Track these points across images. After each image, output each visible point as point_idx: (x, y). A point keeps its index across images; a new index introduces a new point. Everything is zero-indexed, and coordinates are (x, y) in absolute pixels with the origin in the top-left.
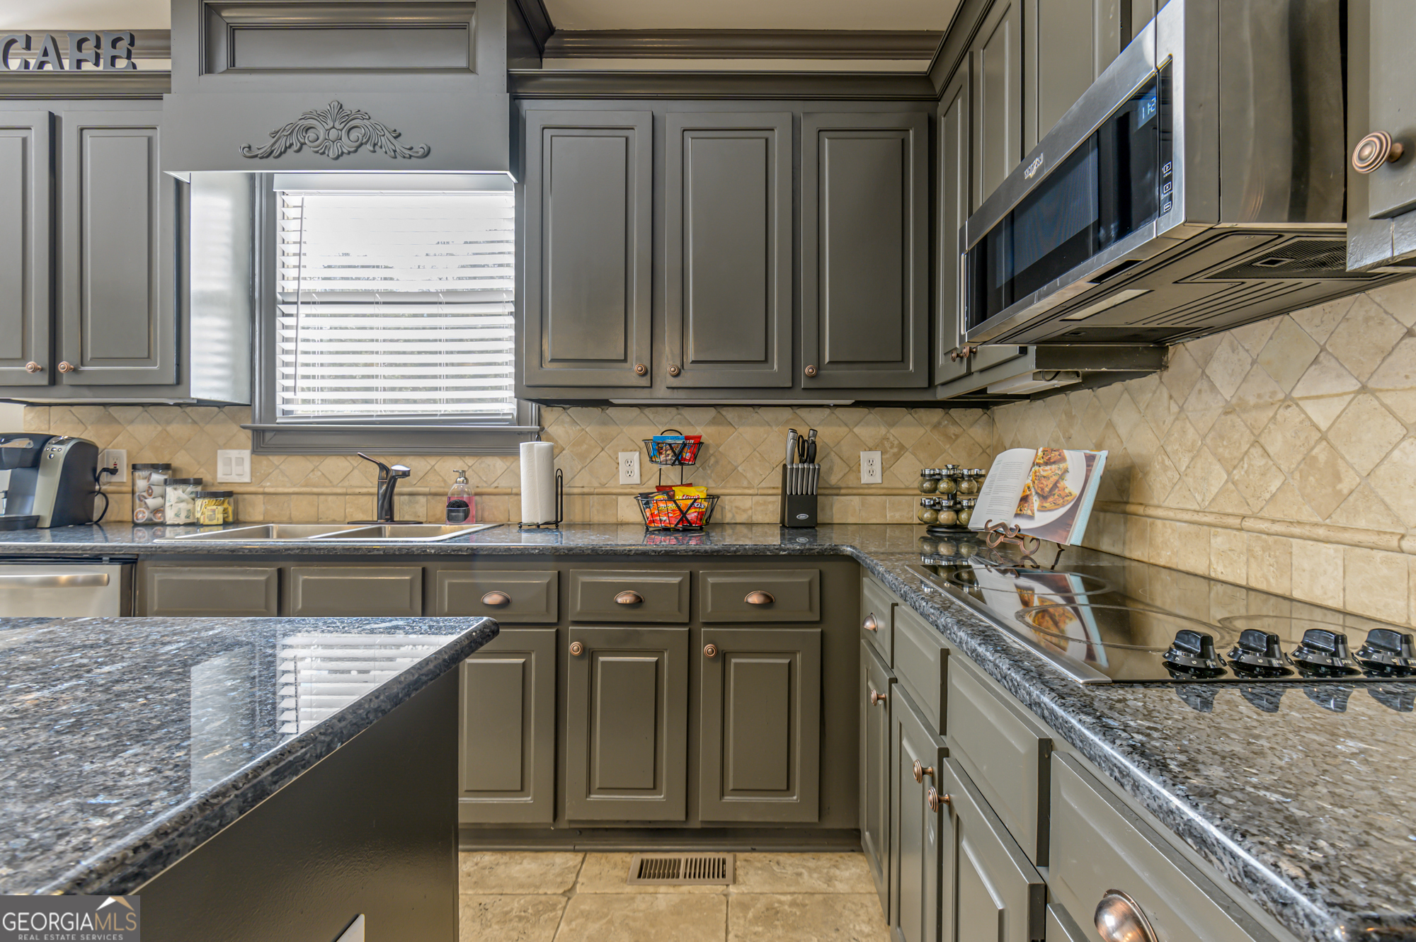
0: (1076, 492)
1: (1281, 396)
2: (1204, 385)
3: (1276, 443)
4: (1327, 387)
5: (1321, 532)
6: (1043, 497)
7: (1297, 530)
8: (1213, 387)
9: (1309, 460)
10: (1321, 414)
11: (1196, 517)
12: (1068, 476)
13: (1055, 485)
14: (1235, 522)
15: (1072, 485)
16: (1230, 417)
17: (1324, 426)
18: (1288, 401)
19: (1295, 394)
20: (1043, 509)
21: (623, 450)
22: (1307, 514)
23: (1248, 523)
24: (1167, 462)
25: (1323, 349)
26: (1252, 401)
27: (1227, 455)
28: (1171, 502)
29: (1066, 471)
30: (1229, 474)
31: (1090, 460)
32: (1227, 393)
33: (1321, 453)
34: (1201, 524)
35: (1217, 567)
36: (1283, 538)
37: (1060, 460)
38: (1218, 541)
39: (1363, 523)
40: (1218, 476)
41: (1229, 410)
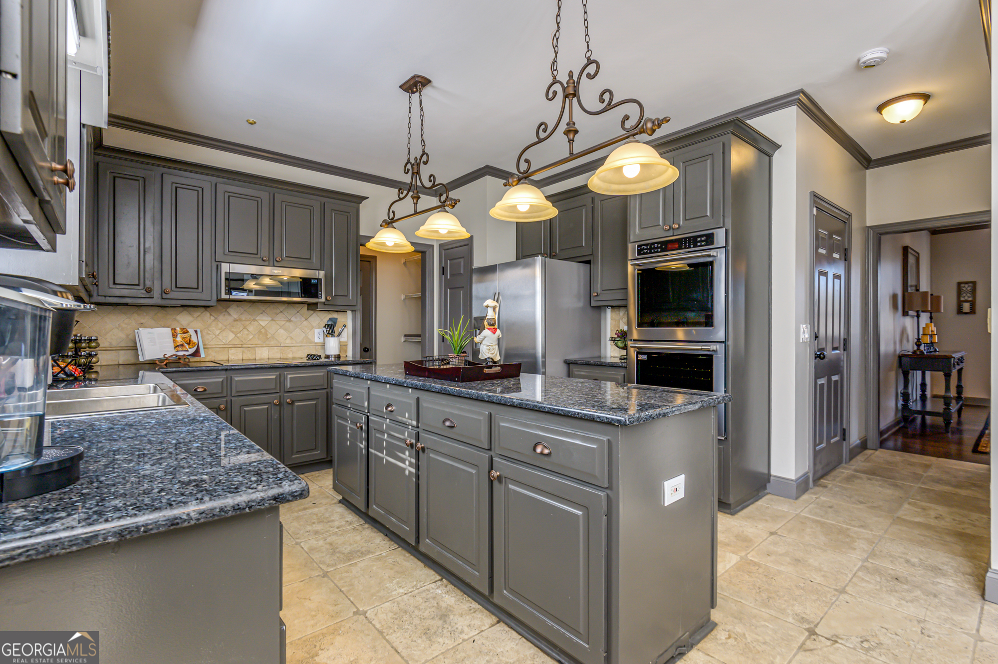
0: (197, 342)
2: (226, 313)
3: (251, 328)
4: (265, 318)
5: (265, 345)
6: (189, 344)
7: (259, 346)
8: (229, 314)
9: (260, 332)
10: (263, 323)
11: (225, 346)
12: (192, 337)
14: (241, 346)
16: (236, 322)
17: (264, 325)
18: (254, 320)
19: (256, 319)
20: (190, 348)
22: (259, 342)
23: (243, 346)
24: (209, 332)
25: (264, 311)
26: (244, 319)
27: (235, 330)
28: (212, 343)
29: (191, 336)
30: (236, 335)
31: (196, 332)
33: (263, 330)
34: (226, 348)
35: (232, 357)
36: (253, 348)
37: (187, 332)
38: (232, 351)
39: (273, 343)
40: (231, 336)
41: (235, 320)
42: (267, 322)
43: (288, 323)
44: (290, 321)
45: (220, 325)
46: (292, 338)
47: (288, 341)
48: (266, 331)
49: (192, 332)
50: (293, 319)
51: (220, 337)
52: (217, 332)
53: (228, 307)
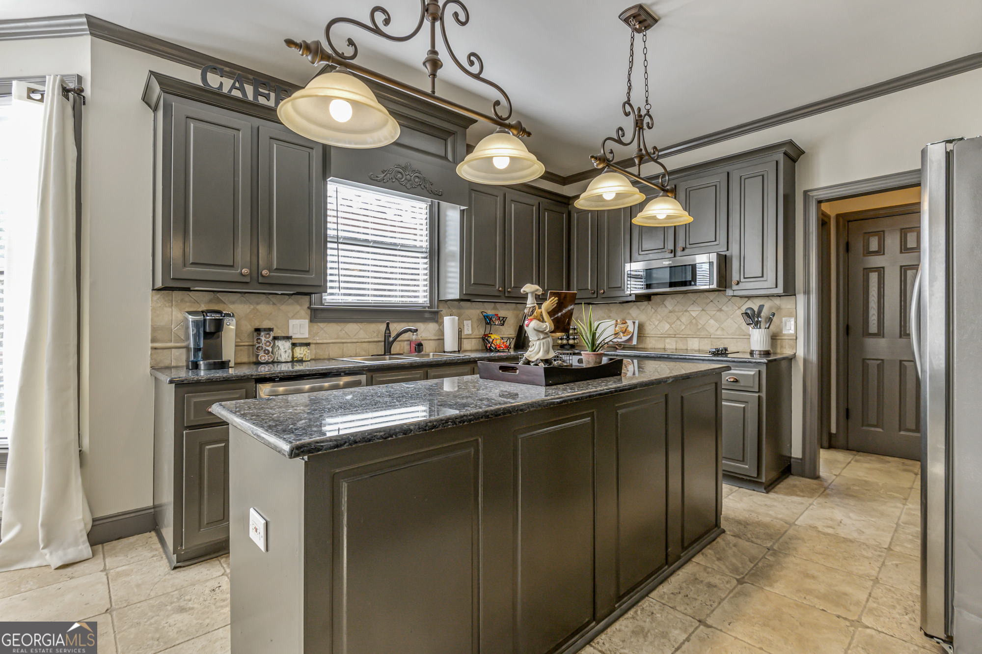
0: (632, 331)
1: (684, 310)
2: (663, 306)
3: (684, 319)
4: (695, 309)
5: (695, 336)
6: (624, 333)
7: (689, 336)
8: (666, 306)
9: (691, 322)
10: (694, 314)
11: (661, 336)
12: (629, 327)
13: (626, 330)
14: (674, 336)
15: (631, 329)
16: (670, 314)
17: (695, 316)
18: (686, 311)
19: (688, 310)
20: (624, 336)
21: (466, 320)
22: (690, 333)
23: (676, 336)
24: (651, 323)
25: (695, 302)
26: (677, 310)
27: (670, 321)
28: (652, 333)
29: (628, 326)
30: (670, 326)
31: (634, 323)
32: (670, 308)
33: (694, 321)
34: (663, 337)
35: (667, 346)
36: (686, 338)
38: (668, 340)
39: (703, 333)
40: (667, 326)
41: (670, 312)
42: (697, 313)
43: (718, 313)
44: (720, 310)
45: (659, 317)
46: (723, 329)
47: (719, 332)
48: (697, 321)
50: (724, 308)
51: (659, 328)
52: (657, 323)
53: (664, 301)
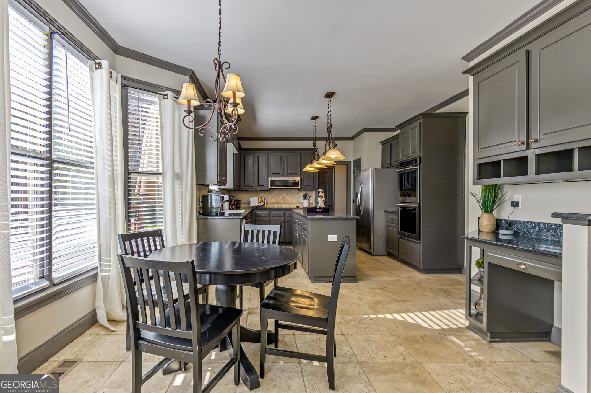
3: (280, 197)
4: (284, 194)
6: (262, 202)
8: (274, 193)
9: (283, 198)
14: (277, 203)
15: (264, 201)
18: (281, 195)
22: (283, 202)
26: (278, 194)
28: (269, 202)
32: (276, 193)
34: (273, 203)
35: (275, 207)
36: (281, 204)
37: (262, 198)
38: (275, 205)
39: (287, 202)
40: (274, 200)
41: (276, 195)
42: (285, 195)
43: (292, 196)
44: (292, 195)
45: (271, 196)
46: (293, 201)
47: (292, 202)
48: (285, 198)
49: (263, 198)
50: (293, 194)
51: (271, 200)
52: (271, 199)
53: (273, 191)
